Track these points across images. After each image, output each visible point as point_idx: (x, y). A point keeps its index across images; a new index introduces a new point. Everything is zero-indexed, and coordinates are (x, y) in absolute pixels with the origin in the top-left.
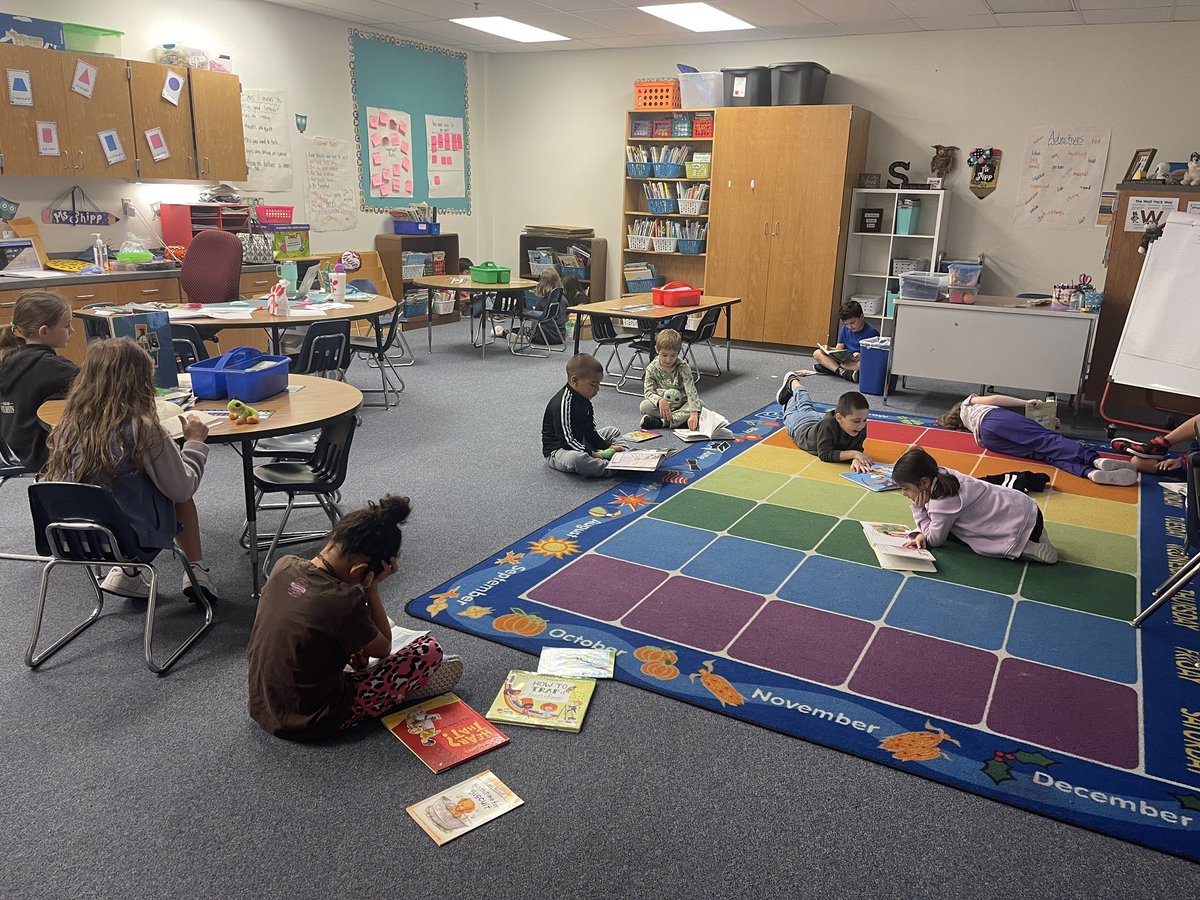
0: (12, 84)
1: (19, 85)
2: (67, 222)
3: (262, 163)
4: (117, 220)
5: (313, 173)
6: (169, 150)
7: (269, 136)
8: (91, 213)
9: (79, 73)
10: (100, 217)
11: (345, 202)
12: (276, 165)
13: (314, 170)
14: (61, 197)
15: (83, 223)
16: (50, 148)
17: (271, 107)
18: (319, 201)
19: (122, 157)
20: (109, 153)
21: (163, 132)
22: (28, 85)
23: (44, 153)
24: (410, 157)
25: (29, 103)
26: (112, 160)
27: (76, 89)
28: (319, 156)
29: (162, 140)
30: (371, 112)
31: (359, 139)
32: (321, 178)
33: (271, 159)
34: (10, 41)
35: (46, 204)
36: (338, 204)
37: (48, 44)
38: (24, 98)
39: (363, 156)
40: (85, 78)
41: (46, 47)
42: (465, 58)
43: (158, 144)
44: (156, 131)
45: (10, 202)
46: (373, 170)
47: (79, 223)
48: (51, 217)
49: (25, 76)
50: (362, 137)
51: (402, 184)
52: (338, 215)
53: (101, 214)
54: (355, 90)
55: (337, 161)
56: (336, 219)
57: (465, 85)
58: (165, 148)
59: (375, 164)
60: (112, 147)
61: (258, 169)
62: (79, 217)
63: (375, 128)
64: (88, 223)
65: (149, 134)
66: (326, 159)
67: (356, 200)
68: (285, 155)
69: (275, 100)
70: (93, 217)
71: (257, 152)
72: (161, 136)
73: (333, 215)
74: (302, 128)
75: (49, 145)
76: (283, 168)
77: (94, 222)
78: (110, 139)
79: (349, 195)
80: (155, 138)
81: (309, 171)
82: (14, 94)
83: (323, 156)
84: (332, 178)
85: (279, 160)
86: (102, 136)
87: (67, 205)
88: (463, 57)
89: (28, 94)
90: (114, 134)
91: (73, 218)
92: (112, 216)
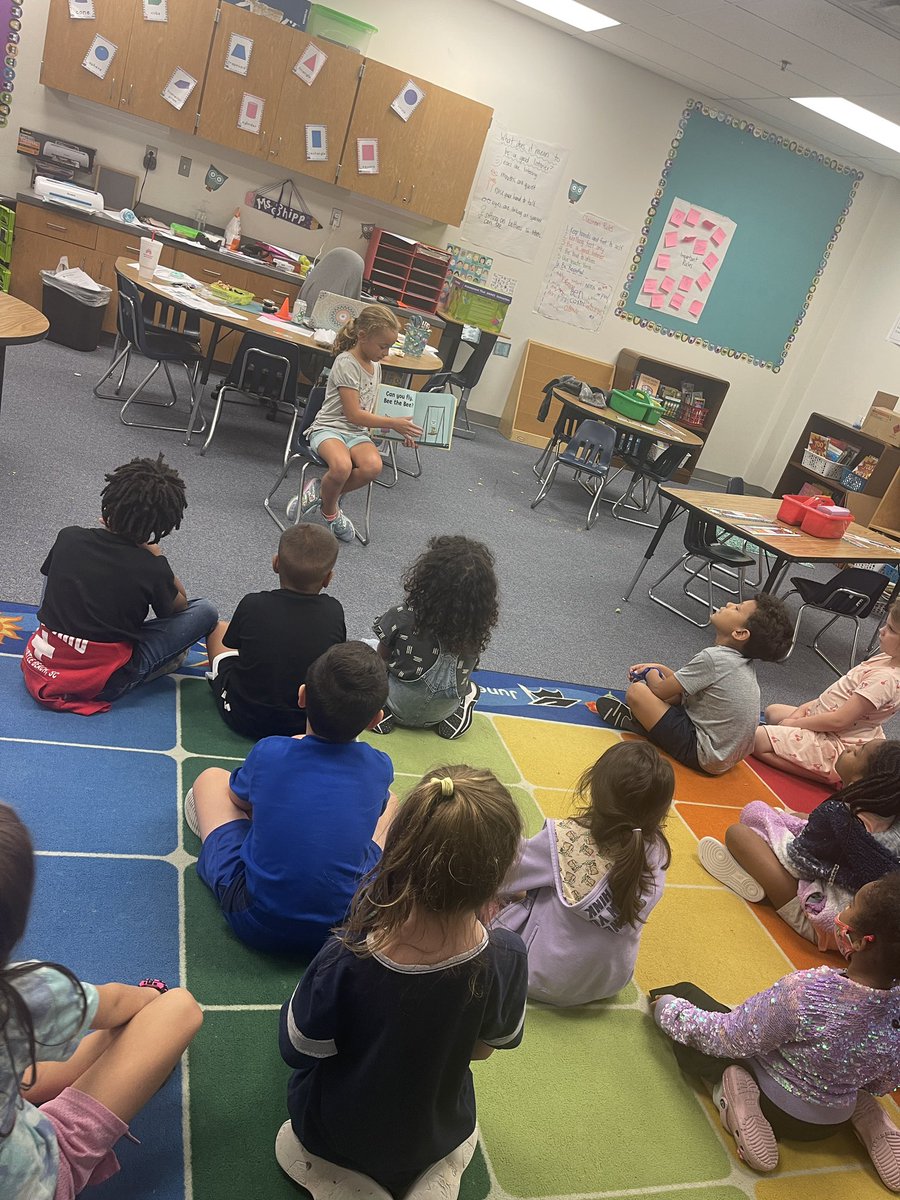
0: (232, 48)
1: (239, 52)
2: (268, 211)
3: (507, 222)
4: (320, 227)
5: (567, 252)
6: (380, 165)
7: (528, 195)
8: (295, 211)
9: (306, 57)
10: (302, 219)
11: (598, 297)
12: (524, 229)
13: (570, 249)
14: (272, 186)
15: (284, 218)
16: (250, 124)
17: (543, 163)
18: (562, 285)
19: (323, 158)
20: (310, 149)
21: (379, 147)
22: (248, 54)
23: (243, 127)
24: (713, 274)
25: (243, 72)
26: (313, 157)
27: (298, 72)
28: (582, 234)
29: (375, 153)
30: (679, 204)
31: (647, 231)
32: (575, 260)
33: (520, 221)
34: (248, 8)
35: (254, 187)
36: (586, 295)
37: (287, 20)
38: (239, 66)
39: (644, 254)
40: (311, 63)
41: (284, 23)
42: (859, 179)
43: (368, 155)
44: (373, 142)
45: (219, 173)
46: (651, 273)
47: (281, 217)
48: (255, 200)
49: (248, 45)
50: (652, 230)
51: (686, 304)
52: (582, 309)
53: (305, 215)
54: (667, 173)
55: (606, 248)
56: (576, 312)
57: (843, 212)
58: (375, 162)
59: (656, 268)
60: (317, 144)
61: (498, 226)
62: (282, 211)
63: (677, 226)
64: (289, 220)
65: (362, 143)
66: (591, 241)
67: (614, 300)
68: (539, 220)
69: (552, 157)
70: (295, 216)
71: (505, 207)
72: (375, 148)
73: (575, 306)
74: (574, 197)
75: (250, 120)
76: (530, 235)
77: (296, 222)
78: (316, 134)
79: (605, 291)
80: (368, 150)
81: (564, 248)
82: (231, 58)
83: (588, 236)
84: (592, 265)
85: (532, 225)
86: (310, 130)
87: (274, 195)
88: (855, 177)
89: (245, 63)
90: (322, 130)
91: (277, 210)
92: (316, 222)
